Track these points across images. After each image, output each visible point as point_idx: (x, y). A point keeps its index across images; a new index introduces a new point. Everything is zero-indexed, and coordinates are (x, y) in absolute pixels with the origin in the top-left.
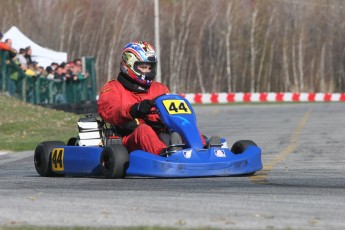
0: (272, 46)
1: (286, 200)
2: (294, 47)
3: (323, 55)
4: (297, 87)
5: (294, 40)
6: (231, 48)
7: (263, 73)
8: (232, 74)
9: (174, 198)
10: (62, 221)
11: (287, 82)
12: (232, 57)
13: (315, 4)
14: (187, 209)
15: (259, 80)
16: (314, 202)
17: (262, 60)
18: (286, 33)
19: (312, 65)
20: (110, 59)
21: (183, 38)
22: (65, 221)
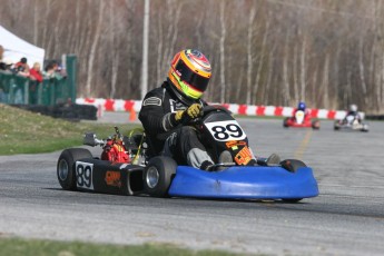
0: (271, 54)
1: (299, 226)
2: (296, 57)
3: (326, 67)
4: (297, 101)
5: (296, 49)
6: (226, 53)
7: (260, 84)
8: (226, 83)
9: (174, 217)
10: (55, 234)
11: (287, 95)
12: (226, 63)
13: (323, 10)
14: (191, 229)
15: (255, 91)
17: (260, 69)
18: (287, 41)
19: (315, 79)
20: (92, 58)
21: (171, 39)
22: (58, 235)
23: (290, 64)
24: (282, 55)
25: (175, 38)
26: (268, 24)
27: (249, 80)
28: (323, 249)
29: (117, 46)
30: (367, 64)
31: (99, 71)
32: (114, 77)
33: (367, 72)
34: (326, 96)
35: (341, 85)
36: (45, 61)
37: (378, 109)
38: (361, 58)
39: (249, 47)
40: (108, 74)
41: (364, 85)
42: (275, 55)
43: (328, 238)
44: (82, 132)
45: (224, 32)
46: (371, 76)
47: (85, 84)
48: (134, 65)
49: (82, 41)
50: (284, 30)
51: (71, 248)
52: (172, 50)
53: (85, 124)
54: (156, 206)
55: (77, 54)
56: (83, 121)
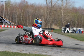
23: (28, 20)
24: (27, 18)
25: (9, 15)
26: (25, 13)
27: (21, 22)
39: (21, 17)
42: (25, 18)
45: (17, 14)
50: (27, 14)
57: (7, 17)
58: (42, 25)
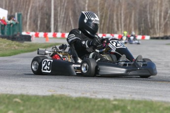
1: (121, 86)
2: (119, 12)
3: (133, 16)
4: (120, 32)
5: (119, 9)
7: (104, 24)
9: (65, 83)
11: (116, 29)
14: (72, 88)
15: (102, 28)
16: (134, 87)
17: (104, 17)
19: (128, 21)
20: (29, 14)
21: (64, 5)
22: (13, 92)
23: (117, 15)
24: (113, 11)
25: (66, 4)
28: (131, 96)
29: (40, 8)
30: (151, 14)
31: (32, 20)
32: (39, 22)
33: (151, 18)
34: (133, 29)
35: (139, 24)
36: (8, 16)
37: (156, 34)
38: (148, 12)
39: (98, 8)
40: (36, 21)
41: (150, 24)
42: (110, 11)
43: (133, 91)
44: (25, 47)
45: (87, 1)
46: (152, 20)
47: (26, 26)
48: (47, 17)
49: (24, 7)
51: (19, 97)
52: (64, 10)
53: (26, 43)
54: (57, 78)
55: (22, 13)
56: (25, 42)
57: (60, 10)
58: (156, 27)
